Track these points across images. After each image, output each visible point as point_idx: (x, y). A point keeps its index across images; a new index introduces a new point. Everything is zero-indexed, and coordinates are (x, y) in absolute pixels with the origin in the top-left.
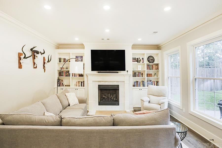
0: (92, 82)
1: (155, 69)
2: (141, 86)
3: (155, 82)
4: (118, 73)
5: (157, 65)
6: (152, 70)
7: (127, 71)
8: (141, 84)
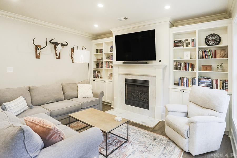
0: (117, 75)
1: (219, 57)
2: (190, 85)
3: (219, 81)
4: (147, 63)
5: (225, 49)
6: (211, 59)
7: (160, 61)
8: (189, 83)
